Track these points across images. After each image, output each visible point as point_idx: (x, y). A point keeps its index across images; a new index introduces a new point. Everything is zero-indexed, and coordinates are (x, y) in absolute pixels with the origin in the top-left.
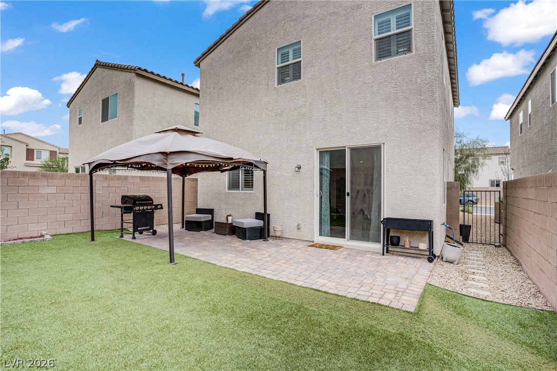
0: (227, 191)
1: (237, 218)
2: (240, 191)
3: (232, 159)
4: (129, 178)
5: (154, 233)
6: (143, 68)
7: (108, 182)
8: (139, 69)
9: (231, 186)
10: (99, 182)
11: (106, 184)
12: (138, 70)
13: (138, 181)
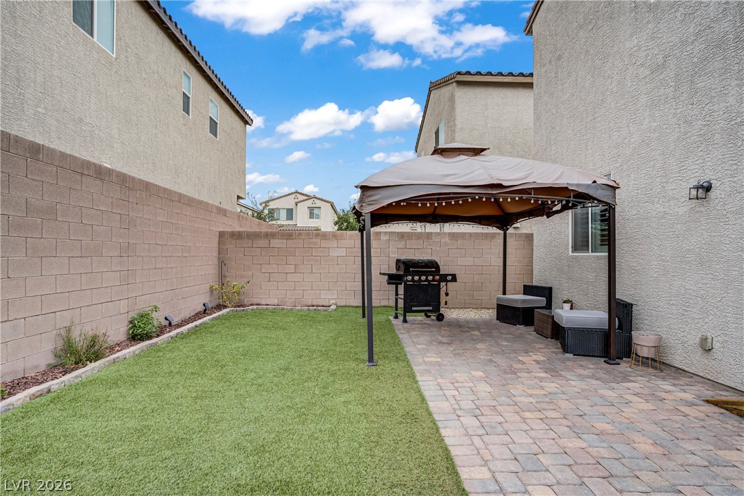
0: (570, 254)
1: (585, 307)
2: (590, 254)
3: (500, 186)
4: (433, 234)
5: (440, 318)
6: (464, 71)
7: (404, 242)
8: (459, 73)
9: (579, 243)
10: (393, 243)
11: (401, 245)
12: (458, 76)
13: (447, 239)
